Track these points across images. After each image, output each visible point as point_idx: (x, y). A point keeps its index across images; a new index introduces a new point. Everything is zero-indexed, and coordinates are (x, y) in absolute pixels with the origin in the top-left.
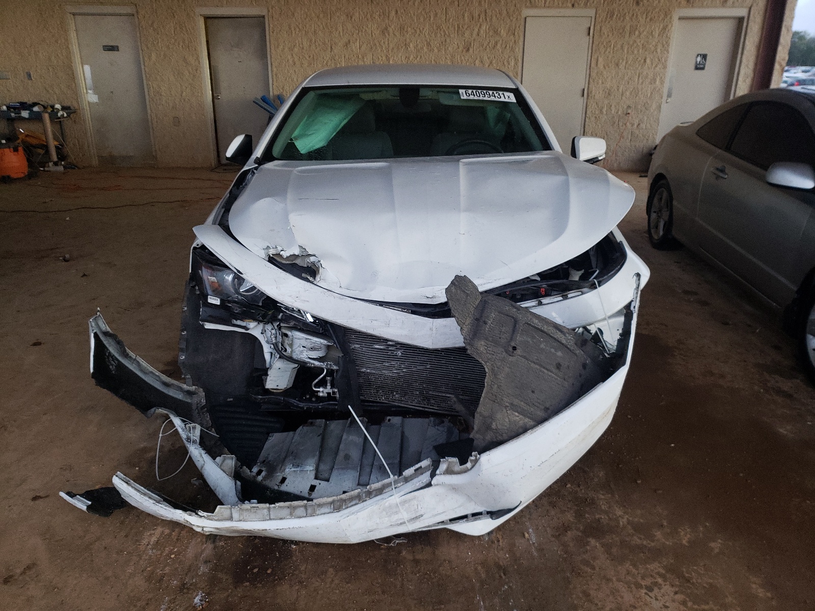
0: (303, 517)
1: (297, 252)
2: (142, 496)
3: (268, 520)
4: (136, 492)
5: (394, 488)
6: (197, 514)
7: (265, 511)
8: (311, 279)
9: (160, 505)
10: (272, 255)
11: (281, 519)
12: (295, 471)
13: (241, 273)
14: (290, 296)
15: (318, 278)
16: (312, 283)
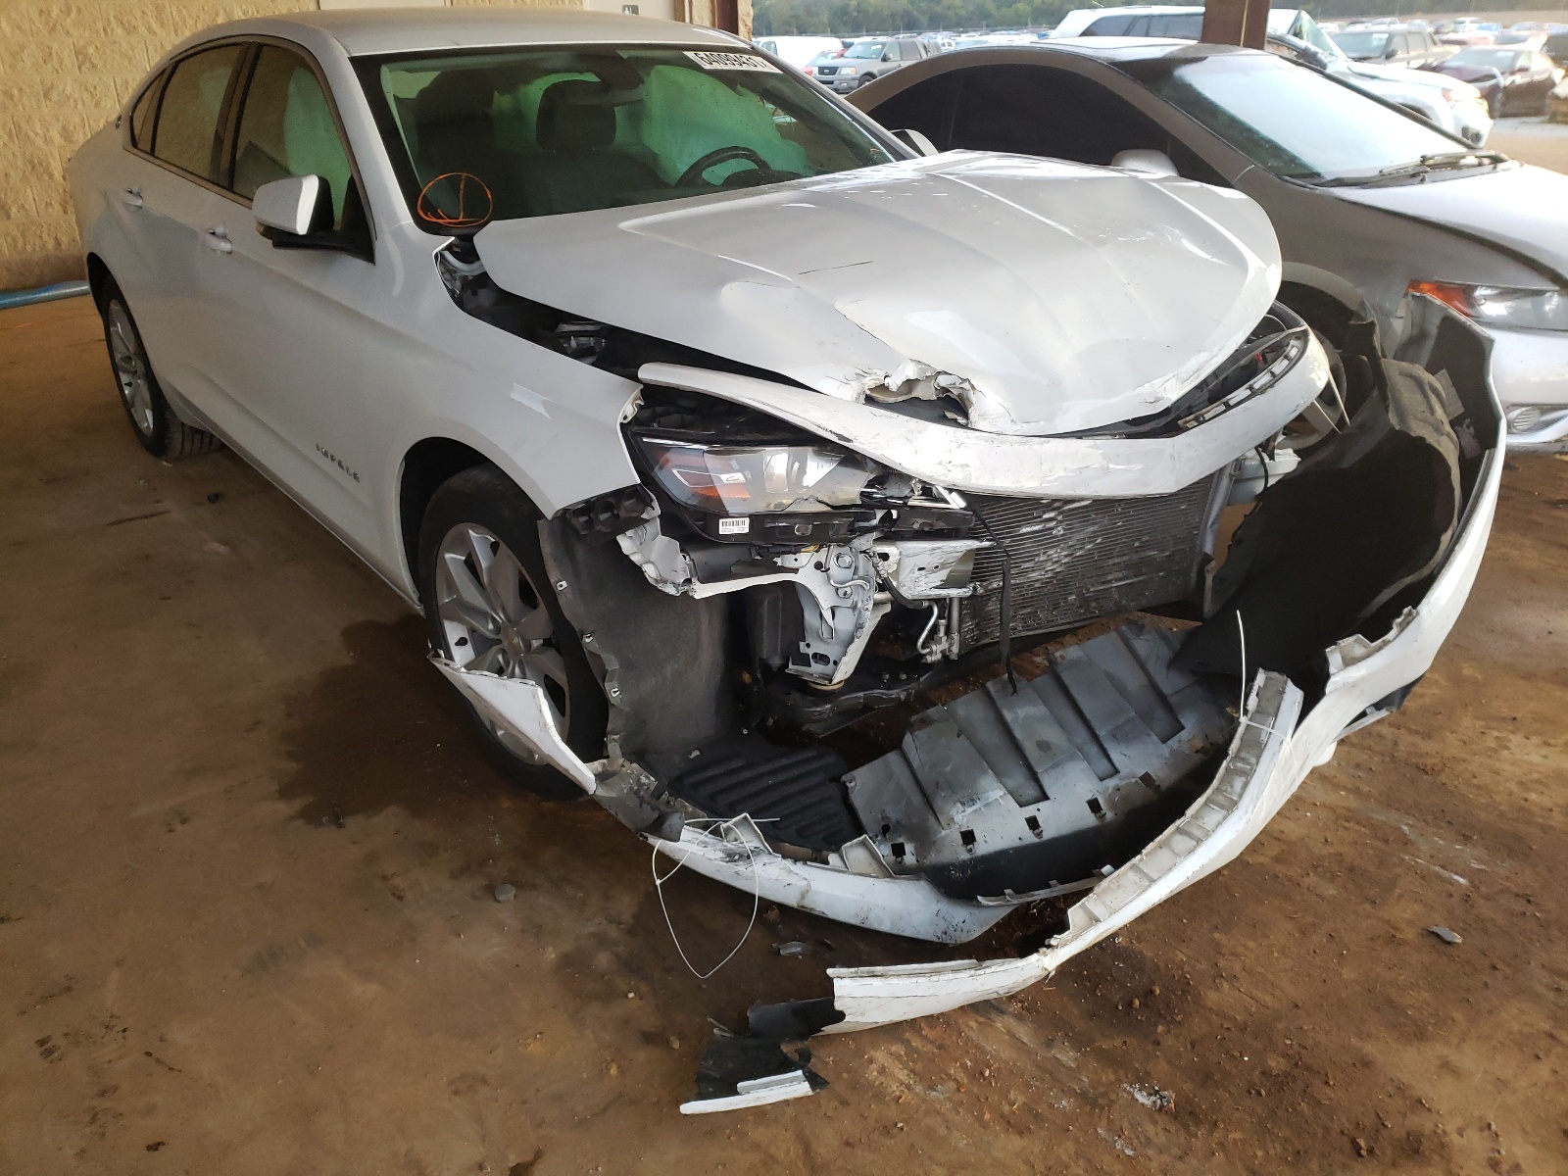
0: (1195, 847)
1: (911, 372)
2: (935, 978)
3: (1149, 886)
4: (914, 980)
5: (1270, 730)
6: (1049, 946)
7: (1131, 875)
8: (961, 420)
9: (988, 971)
10: (869, 389)
11: (1170, 869)
12: (975, 811)
13: (849, 440)
14: (940, 463)
15: (972, 412)
16: (965, 427)
